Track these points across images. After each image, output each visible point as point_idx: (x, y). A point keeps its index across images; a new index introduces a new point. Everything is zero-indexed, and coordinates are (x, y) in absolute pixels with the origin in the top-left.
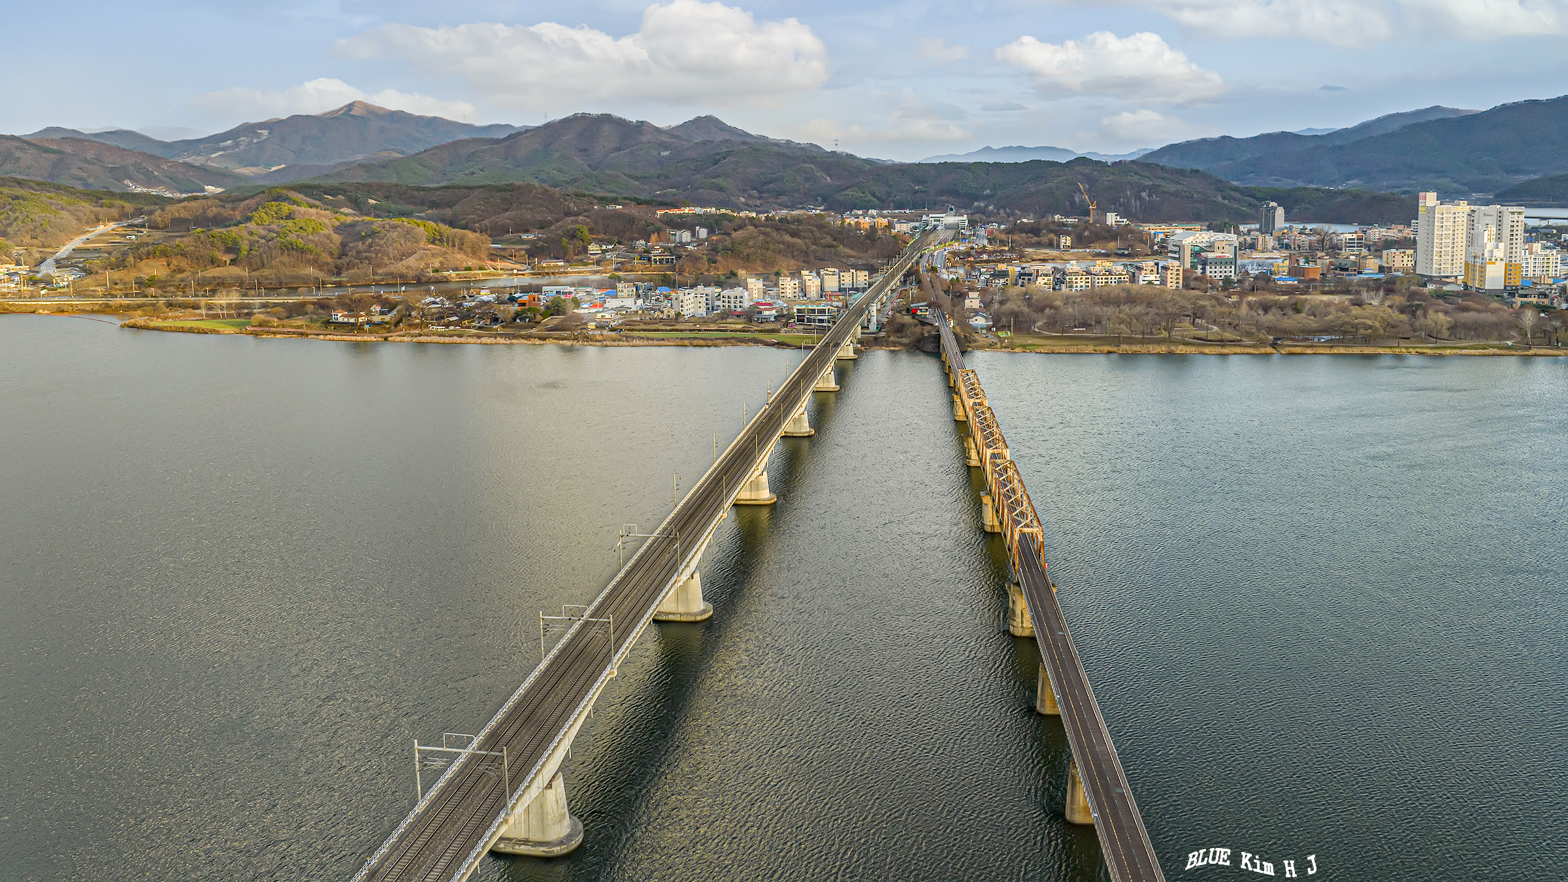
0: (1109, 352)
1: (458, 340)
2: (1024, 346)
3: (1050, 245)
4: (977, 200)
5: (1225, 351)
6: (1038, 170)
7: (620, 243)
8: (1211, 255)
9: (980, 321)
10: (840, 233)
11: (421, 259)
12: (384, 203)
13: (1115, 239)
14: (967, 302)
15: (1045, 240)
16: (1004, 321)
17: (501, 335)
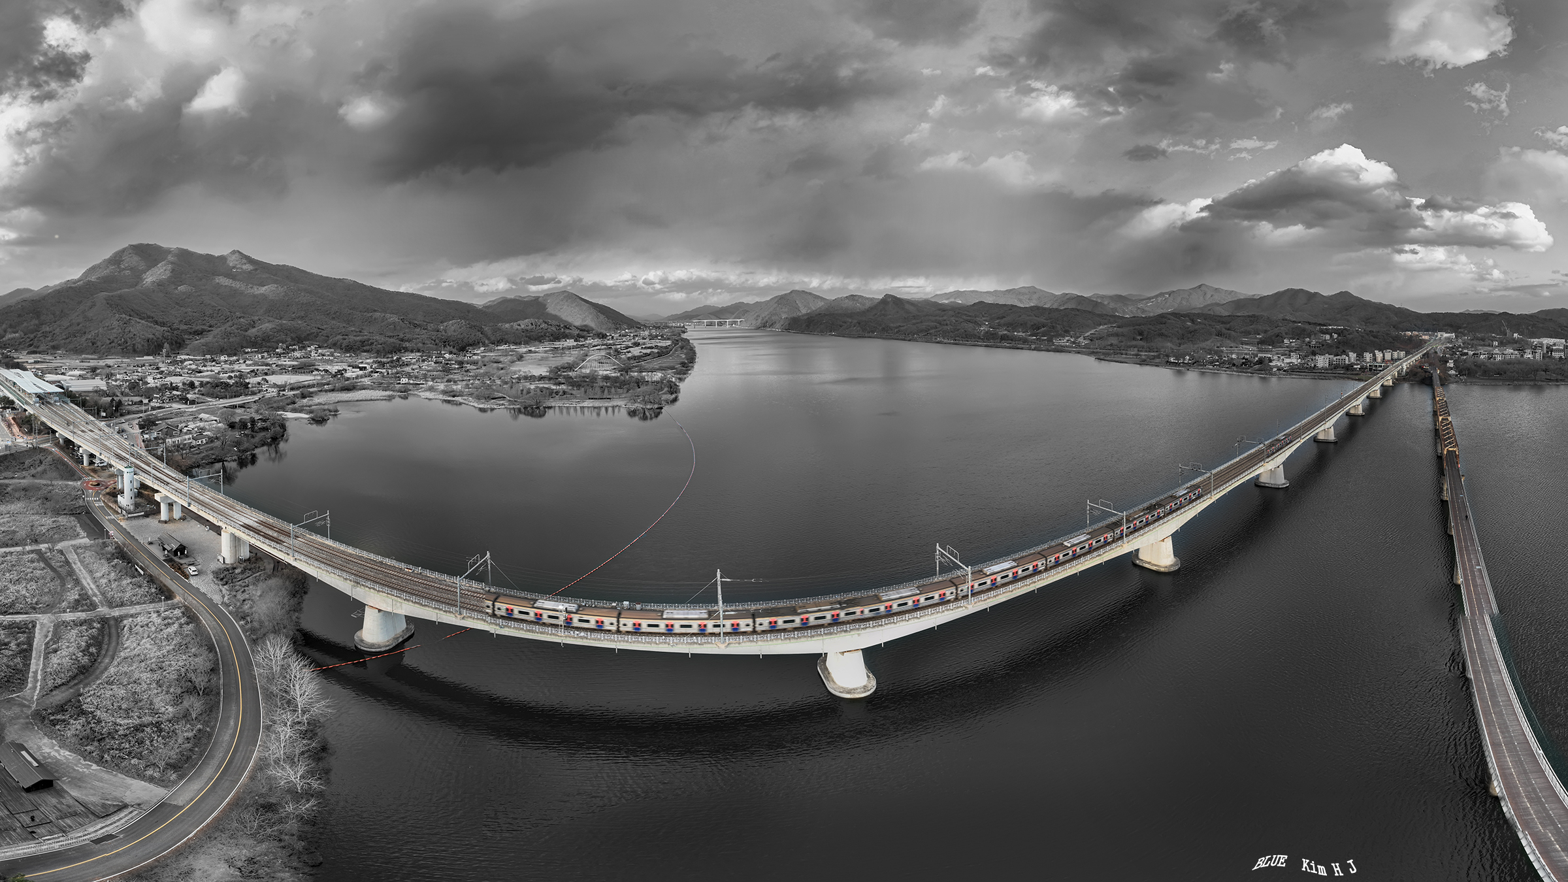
0: (1509, 385)
1: (1217, 372)
2: (1471, 382)
3: (1489, 346)
4: (1460, 328)
5: (1558, 383)
6: (1486, 317)
7: (1298, 339)
8: (1554, 348)
9: (1453, 372)
10: (1396, 337)
11: (1212, 342)
12: (1204, 321)
13: (1516, 343)
14: (1448, 364)
15: (1487, 343)
16: (1464, 373)
17: (1235, 371)
